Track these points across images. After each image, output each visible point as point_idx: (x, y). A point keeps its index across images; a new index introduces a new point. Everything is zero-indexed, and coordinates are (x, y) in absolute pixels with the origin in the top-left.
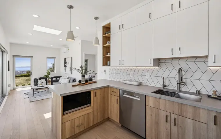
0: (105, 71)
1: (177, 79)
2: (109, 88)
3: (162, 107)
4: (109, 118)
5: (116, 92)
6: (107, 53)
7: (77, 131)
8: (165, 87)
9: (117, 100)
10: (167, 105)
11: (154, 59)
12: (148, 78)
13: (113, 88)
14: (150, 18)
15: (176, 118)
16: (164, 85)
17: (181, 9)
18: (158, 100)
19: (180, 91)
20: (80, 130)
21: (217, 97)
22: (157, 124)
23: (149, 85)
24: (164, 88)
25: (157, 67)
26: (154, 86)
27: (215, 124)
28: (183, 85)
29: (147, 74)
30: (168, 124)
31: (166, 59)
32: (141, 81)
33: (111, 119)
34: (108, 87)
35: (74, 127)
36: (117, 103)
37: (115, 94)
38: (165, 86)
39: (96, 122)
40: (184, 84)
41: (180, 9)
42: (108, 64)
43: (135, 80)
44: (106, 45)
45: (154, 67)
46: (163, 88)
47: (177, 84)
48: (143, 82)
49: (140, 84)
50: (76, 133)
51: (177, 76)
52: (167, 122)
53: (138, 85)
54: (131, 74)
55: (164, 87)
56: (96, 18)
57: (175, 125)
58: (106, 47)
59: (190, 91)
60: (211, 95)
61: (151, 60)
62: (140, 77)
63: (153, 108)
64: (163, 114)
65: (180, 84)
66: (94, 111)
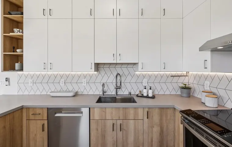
0: (7, 79)
1: (114, 84)
2: (24, 110)
3: (108, 117)
5: (41, 113)
6: (14, 48)
8: (104, 94)
9: (43, 125)
10: (113, 112)
11: (95, 64)
12: (85, 85)
13: (34, 108)
14: (91, 15)
15: (122, 123)
18: (104, 110)
19: (117, 95)
21: (141, 95)
22: (104, 136)
23: (87, 94)
25: (96, 73)
26: (93, 93)
27: (148, 118)
28: (119, 89)
29: (84, 81)
30: (115, 132)
31: (104, 64)
32: (76, 90)
36: (43, 130)
37: (38, 117)
38: (104, 92)
41: (120, 17)
42: (17, 68)
43: (67, 90)
44: (11, 34)
46: (102, 95)
47: (115, 88)
48: (79, 90)
49: (76, 95)
51: (115, 81)
52: (113, 130)
53: (74, 96)
54: (61, 82)
58: (11, 38)
60: (138, 94)
61: (92, 64)
62: (75, 85)
63: (98, 120)
64: (109, 124)
65: (117, 88)
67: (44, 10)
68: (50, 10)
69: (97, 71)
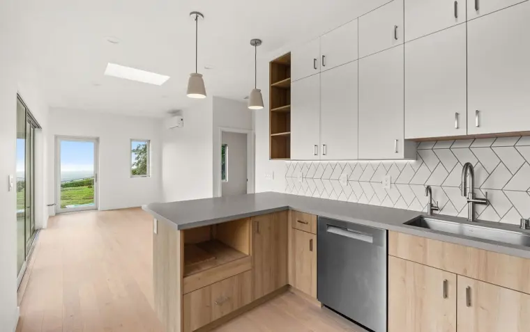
2: (290, 213)
4: (288, 286)
5: (309, 222)
7: (217, 315)
8: (434, 212)
9: (311, 241)
10: (447, 253)
11: (405, 140)
12: (388, 187)
13: (301, 213)
14: (396, 39)
15: (471, 286)
16: (432, 205)
17: (481, 13)
19: (474, 220)
20: (222, 313)
24: (431, 213)
25: (413, 161)
26: (405, 208)
28: (483, 206)
29: (385, 178)
31: (437, 140)
32: (369, 197)
33: (295, 289)
34: (286, 210)
35: (208, 305)
36: (311, 249)
37: (305, 227)
38: (433, 208)
39: (258, 296)
40: (486, 202)
41: (478, 13)
45: (406, 161)
46: (429, 214)
47: (468, 202)
48: (375, 198)
50: (213, 319)
52: (446, 296)
54: (341, 178)
55: (432, 210)
56: (256, 42)
57: (469, 304)
59: (502, 221)
61: (399, 142)
62: (366, 186)
63: (407, 262)
65: (476, 203)
66: (254, 267)
67: (315, 60)
68: (323, 56)
69: (417, 159)
